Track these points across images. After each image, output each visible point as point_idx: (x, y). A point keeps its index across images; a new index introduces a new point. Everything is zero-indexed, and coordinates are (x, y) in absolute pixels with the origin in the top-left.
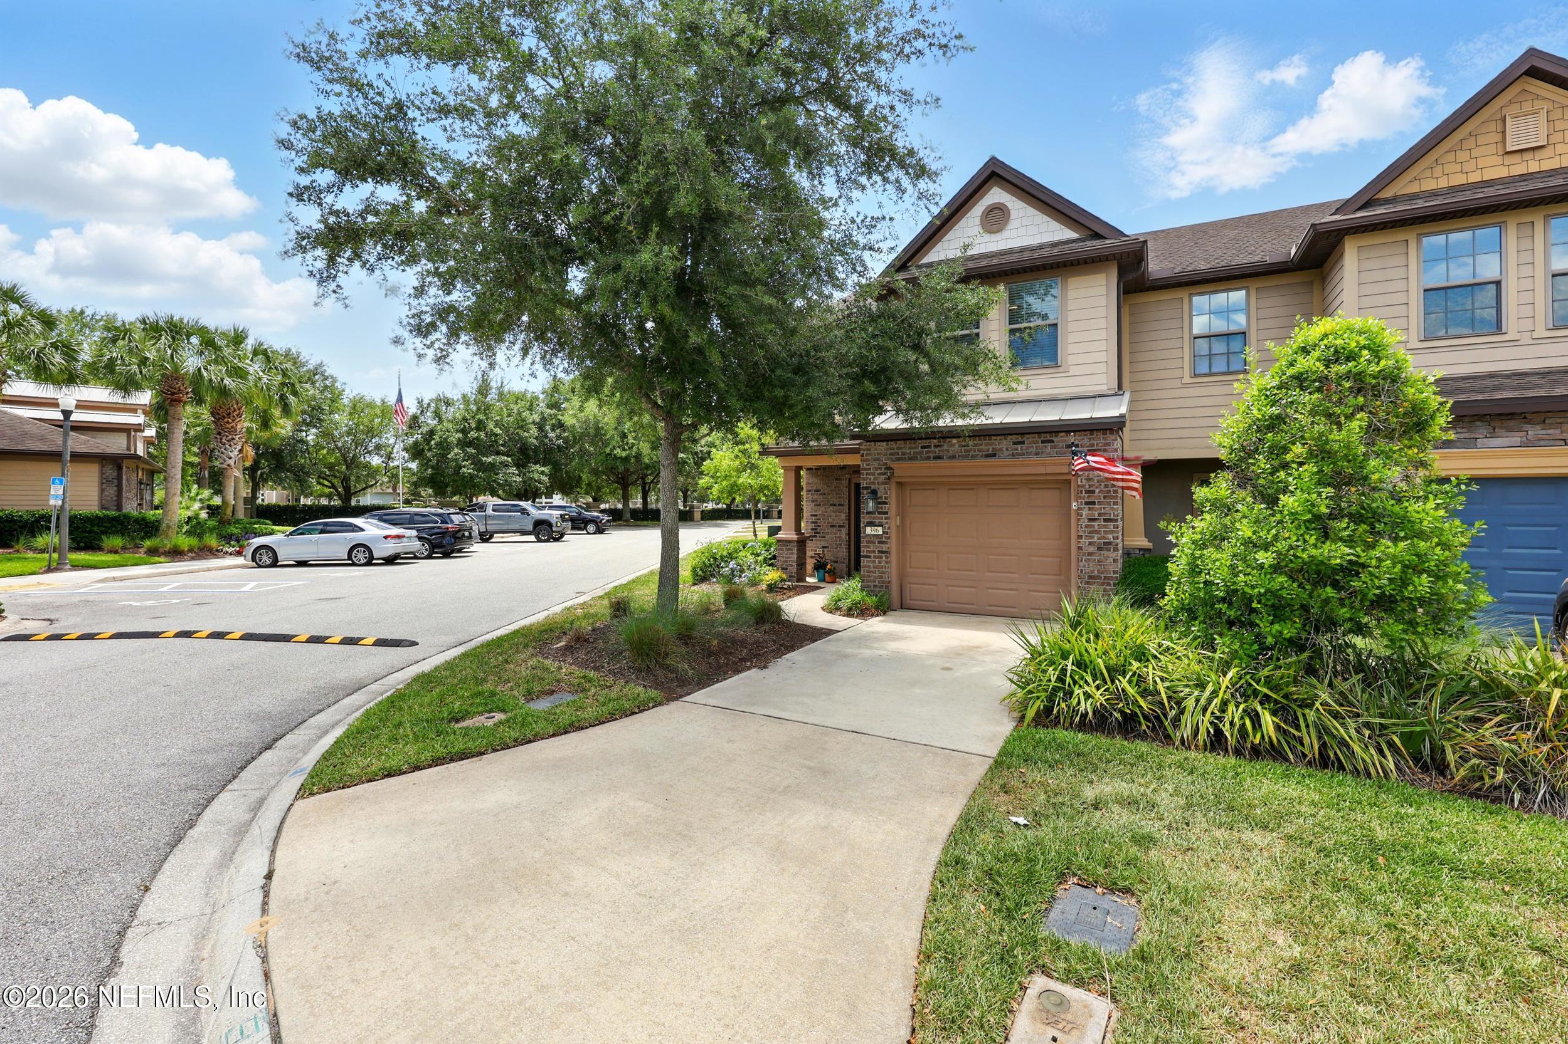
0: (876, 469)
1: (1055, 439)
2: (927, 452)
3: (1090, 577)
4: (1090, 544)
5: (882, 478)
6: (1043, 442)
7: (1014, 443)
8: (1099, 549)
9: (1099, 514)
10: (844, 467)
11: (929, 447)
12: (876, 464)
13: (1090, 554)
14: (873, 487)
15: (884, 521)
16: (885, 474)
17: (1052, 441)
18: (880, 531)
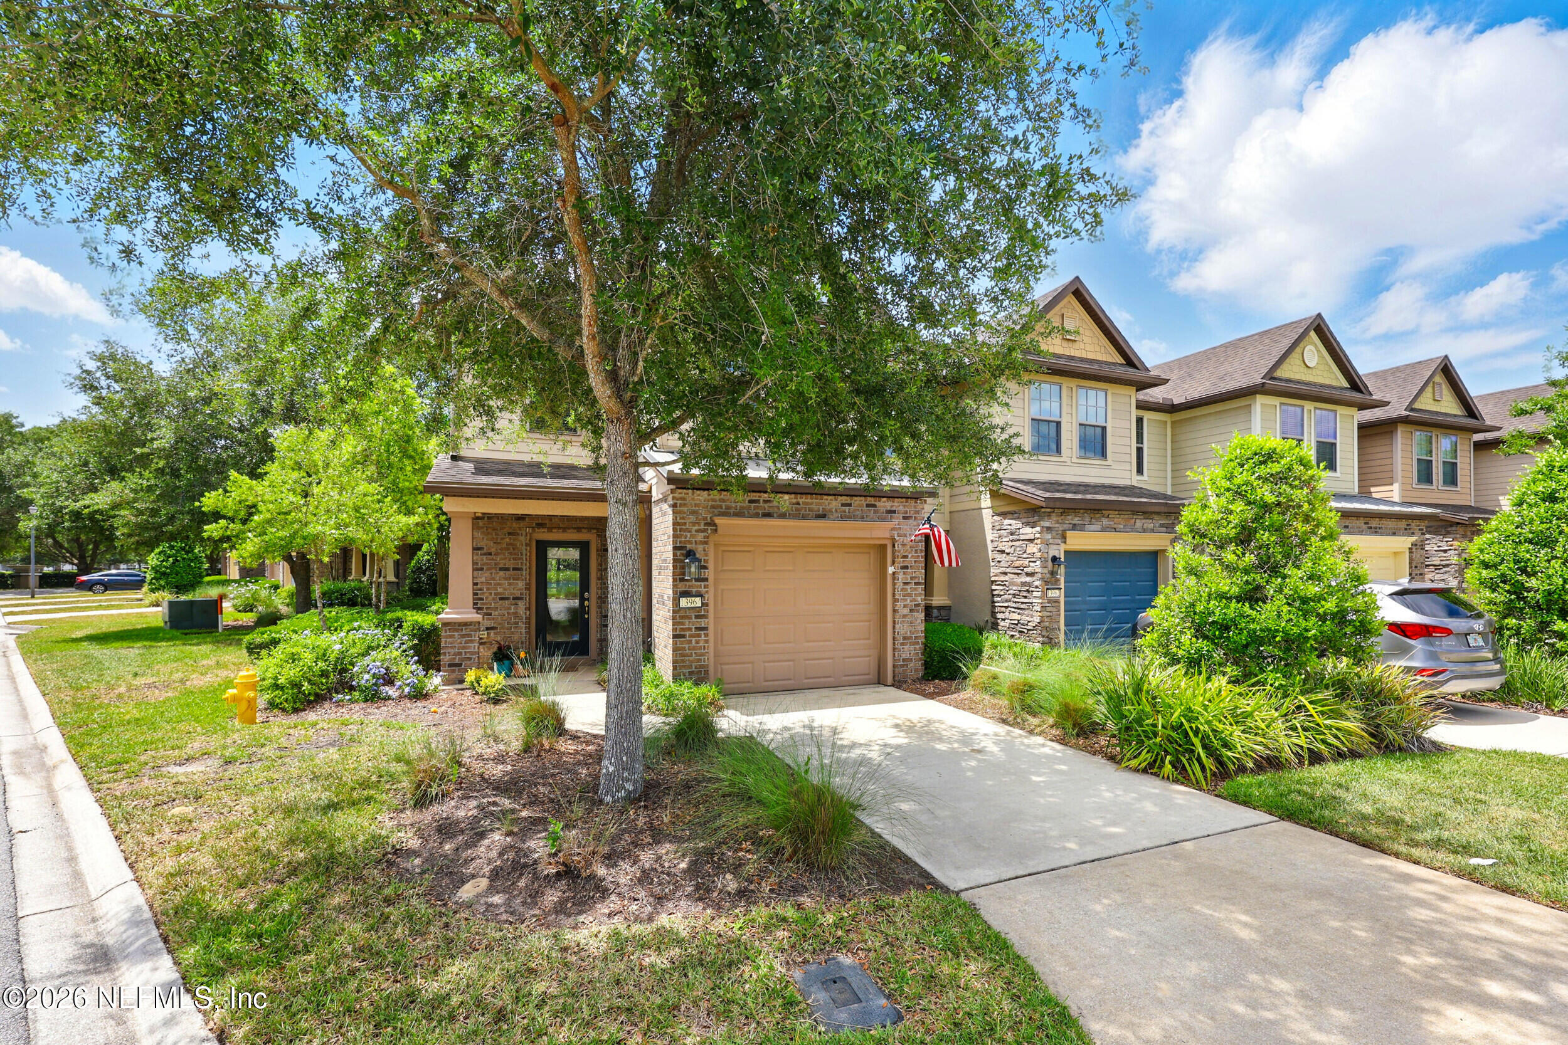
0: (694, 524)
1: (877, 504)
2: (755, 508)
3: (904, 638)
4: (905, 606)
5: (700, 537)
6: (868, 506)
7: (843, 505)
8: (911, 610)
9: (912, 578)
10: (520, 518)
11: (757, 501)
12: (692, 518)
13: (904, 616)
14: (689, 546)
15: (703, 590)
16: (704, 531)
17: (874, 506)
18: (698, 602)
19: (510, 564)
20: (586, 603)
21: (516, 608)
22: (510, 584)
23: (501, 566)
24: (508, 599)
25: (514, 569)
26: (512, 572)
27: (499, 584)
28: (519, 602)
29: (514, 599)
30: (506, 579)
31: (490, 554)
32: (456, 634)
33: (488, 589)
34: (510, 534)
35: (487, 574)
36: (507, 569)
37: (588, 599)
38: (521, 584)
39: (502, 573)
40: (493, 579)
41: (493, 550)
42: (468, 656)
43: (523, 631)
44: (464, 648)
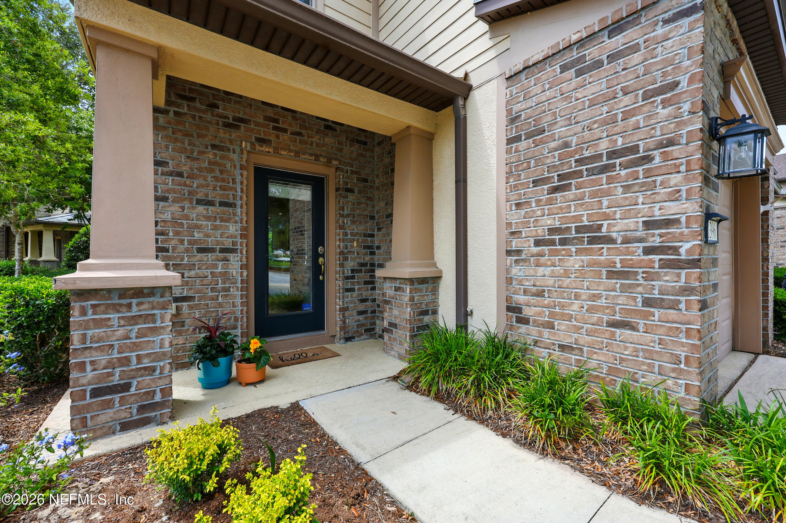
19: (216, 195)
20: (321, 260)
21: (225, 267)
22: (215, 228)
23: (200, 196)
24: (212, 250)
25: (222, 204)
26: (218, 209)
27: (198, 227)
28: (231, 256)
29: (222, 251)
30: (208, 218)
31: (180, 175)
32: (114, 316)
33: (177, 233)
34: (214, 147)
35: (175, 208)
36: (210, 203)
37: (323, 256)
38: (233, 229)
39: (201, 209)
40: (187, 217)
41: (185, 169)
42: (146, 363)
43: (238, 301)
44: (136, 346)
